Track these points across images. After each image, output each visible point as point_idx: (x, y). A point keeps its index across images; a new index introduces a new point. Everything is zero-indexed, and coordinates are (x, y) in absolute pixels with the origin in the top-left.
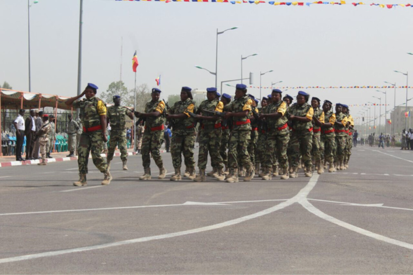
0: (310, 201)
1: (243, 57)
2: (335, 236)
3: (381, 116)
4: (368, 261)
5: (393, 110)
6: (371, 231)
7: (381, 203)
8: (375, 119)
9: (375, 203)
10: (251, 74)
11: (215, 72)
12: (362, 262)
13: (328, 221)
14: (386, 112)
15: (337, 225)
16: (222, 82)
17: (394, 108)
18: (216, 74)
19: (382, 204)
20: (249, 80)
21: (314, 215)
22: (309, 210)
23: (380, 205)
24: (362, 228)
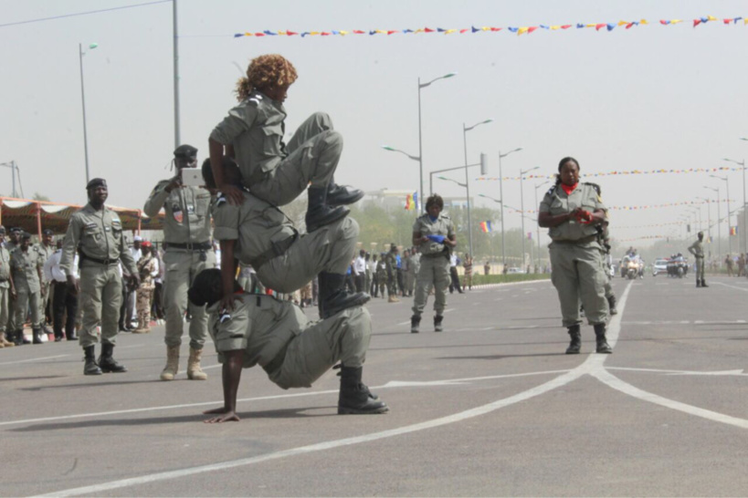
0: (610, 371)
1: (466, 127)
2: (665, 425)
3: (720, 221)
4: (733, 463)
5: (743, 209)
6: (730, 414)
7: (739, 368)
8: (710, 227)
9: (729, 369)
10: (482, 156)
11: (418, 156)
12: (722, 465)
13: (649, 402)
14: (730, 213)
15: (666, 407)
16: (431, 174)
17: (743, 205)
18: (419, 159)
19: (742, 370)
20: (479, 167)
21: (623, 393)
22: (612, 386)
23: (738, 372)
24: (713, 410)
